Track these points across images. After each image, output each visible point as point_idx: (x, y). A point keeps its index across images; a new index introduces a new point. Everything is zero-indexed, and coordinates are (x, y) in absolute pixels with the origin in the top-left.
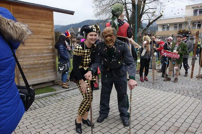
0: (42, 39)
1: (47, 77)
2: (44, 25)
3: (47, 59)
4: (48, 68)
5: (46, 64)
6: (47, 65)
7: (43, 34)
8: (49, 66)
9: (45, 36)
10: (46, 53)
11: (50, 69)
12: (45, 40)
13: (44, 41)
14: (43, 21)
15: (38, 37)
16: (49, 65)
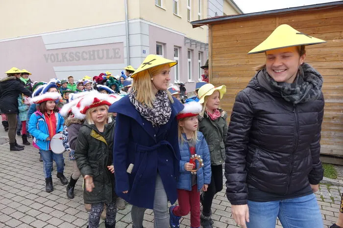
0: (328, 70)
1: (329, 144)
2: (337, 41)
3: (334, 110)
4: (333, 128)
5: (329, 118)
6: (332, 122)
7: (332, 59)
8: (336, 125)
9: (335, 63)
10: (332, 97)
11: (337, 130)
12: (335, 70)
13: (333, 74)
14: (338, 34)
15: (320, 66)
16: (337, 122)
